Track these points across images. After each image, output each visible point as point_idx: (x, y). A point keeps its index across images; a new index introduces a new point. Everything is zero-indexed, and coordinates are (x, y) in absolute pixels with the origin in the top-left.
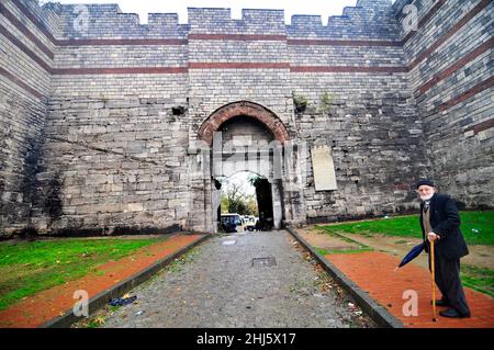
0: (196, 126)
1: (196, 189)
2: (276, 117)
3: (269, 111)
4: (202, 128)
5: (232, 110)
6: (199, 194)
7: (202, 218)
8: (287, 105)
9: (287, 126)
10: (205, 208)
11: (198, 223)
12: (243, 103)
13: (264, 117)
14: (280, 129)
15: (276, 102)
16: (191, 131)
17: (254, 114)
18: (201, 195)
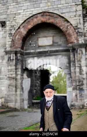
0: (10, 34)
1: (10, 78)
2: (68, 22)
3: (63, 17)
4: (15, 35)
5: (35, 20)
6: (12, 81)
7: (13, 98)
8: (76, 11)
9: (76, 28)
10: (16, 91)
11: (11, 101)
12: (43, 14)
13: (58, 22)
14: (71, 31)
15: (68, 10)
16: (8, 38)
17: (51, 21)
18: (13, 82)
